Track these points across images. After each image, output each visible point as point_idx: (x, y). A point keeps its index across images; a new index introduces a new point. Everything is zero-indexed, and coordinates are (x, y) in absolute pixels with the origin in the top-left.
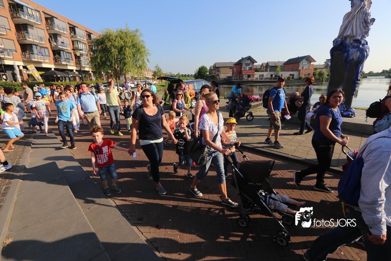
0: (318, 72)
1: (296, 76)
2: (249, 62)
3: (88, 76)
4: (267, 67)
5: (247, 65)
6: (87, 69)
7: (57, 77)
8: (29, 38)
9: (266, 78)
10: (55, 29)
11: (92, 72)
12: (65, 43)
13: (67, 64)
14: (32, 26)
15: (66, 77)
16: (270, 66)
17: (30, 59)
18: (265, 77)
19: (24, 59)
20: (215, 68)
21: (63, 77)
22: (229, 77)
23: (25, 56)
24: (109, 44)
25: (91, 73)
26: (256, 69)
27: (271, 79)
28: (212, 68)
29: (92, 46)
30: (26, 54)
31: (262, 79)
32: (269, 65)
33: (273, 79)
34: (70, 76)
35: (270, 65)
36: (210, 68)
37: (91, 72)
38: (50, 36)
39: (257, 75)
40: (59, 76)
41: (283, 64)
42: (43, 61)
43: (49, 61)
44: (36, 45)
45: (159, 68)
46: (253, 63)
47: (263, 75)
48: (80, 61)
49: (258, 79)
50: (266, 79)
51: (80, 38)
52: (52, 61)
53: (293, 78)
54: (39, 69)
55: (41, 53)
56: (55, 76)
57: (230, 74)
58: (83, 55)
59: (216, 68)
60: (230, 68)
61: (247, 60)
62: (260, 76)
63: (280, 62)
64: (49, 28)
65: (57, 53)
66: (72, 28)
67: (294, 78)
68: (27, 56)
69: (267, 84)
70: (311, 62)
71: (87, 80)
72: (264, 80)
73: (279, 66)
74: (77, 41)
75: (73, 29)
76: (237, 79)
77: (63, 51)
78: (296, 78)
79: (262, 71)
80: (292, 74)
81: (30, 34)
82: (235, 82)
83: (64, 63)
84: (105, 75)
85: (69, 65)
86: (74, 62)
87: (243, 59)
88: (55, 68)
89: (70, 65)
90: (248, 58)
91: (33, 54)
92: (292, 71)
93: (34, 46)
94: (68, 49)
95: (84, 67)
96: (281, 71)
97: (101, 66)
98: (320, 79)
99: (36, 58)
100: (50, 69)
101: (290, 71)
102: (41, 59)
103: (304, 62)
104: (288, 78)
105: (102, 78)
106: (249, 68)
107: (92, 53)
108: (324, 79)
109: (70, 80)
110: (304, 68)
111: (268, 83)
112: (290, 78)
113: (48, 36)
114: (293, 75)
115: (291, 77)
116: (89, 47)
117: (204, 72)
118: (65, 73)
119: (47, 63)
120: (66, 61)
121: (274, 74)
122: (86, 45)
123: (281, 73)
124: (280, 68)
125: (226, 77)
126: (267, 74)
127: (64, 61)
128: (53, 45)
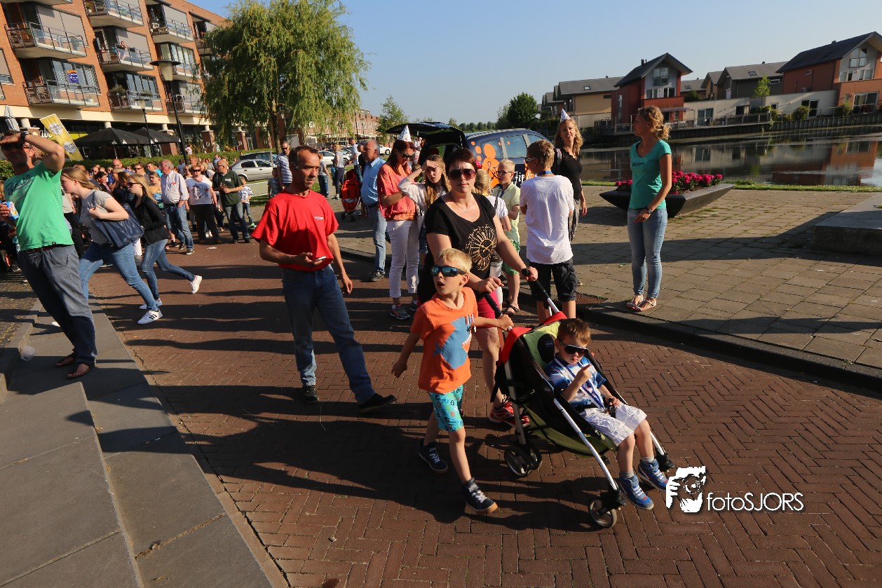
1: (824, 106)
2: (665, 72)
3: (202, 140)
4: (723, 84)
5: (659, 82)
6: (196, 121)
7: (120, 144)
8: (42, 41)
9: (722, 120)
10: (110, 13)
11: (211, 127)
12: (138, 51)
13: (144, 110)
14: (48, 8)
15: (143, 145)
16: (734, 81)
17: (48, 100)
18: (716, 115)
19: (33, 100)
20: (558, 99)
21: (135, 145)
22: (603, 123)
23: (35, 92)
24: (253, 43)
25: (208, 132)
26: (686, 95)
27: (738, 120)
28: (550, 100)
29: (208, 57)
30: (37, 84)
31: (708, 123)
32: (730, 78)
33: (745, 122)
34: (152, 142)
35: (734, 76)
36: (545, 98)
37: (208, 129)
38: (98, 34)
39: (691, 112)
40: (124, 142)
41: (777, 72)
42: (82, 103)
43: (96, 104)
44: (63, 61)
45: (394, 109)
46: (679, 77)
47: (710, 111)
48: (180, 98)
49: (696, 123)
50: (721, 124)
51: (175, 34)
52: (106, 101)
53: (813, 113)
54: (71, 126)
55: (77, 82)
56: (114, 143)
57: (605, 114)
58: (185, 82)
59: (564, 98)
60: (605, 97)
61: (656, 67)
62: (701, 113)
63: (770, 65)
64: (94, 10)
65: (117, 78)
66: (154, 7)
67: (818, 114)
68: (41, 90)
70: (879, 56)
71: (199, 151)
72: (714, 124)
73: (765, 78)
74: (170, 44)
75: (156, 10)
76: (628, 129)
77: (134, 73)
78: (824, 112)
79: (708, 99)
80: (812, 99)
81: (45, 29)
82: (621, 136)
83: (136, 106)
84: (247, 136)
85: (149, 111)
86: (164, 103)
87: (645, 66)
88: (113, 121)
89: (153, 112)
90: (661, 60)
91: (55, 84)
92: (809, 90)
93: (56, 64)
94: (145, 66)
95: (191, 116)
96: (772, 94)
97: (233, 109)
99: (63, 95)
100: (102, 124)
101: (802, 92)
102: (77, 99)
103: (856, 57)
104: (798, 115)
105: (240, 143)
106: (666, 90)
107: (208, 74)
109: (154, 153)
110: (855, 78)
111: (728, 134)
112: (805, 113)
113: (92, 35)
114: (814, 104)
115: (808, 109)
116: (201, 59)
117: (525, 114)
118: (140, 134)
119: (91, 109)
120: (140, 100)
121: (748, 103)
122: (194, 55)
123: (770, 100)
124: (768, 85)
125: (593, 125)
126: (724, 108)
127: (137, 100)
128: (107, 57)
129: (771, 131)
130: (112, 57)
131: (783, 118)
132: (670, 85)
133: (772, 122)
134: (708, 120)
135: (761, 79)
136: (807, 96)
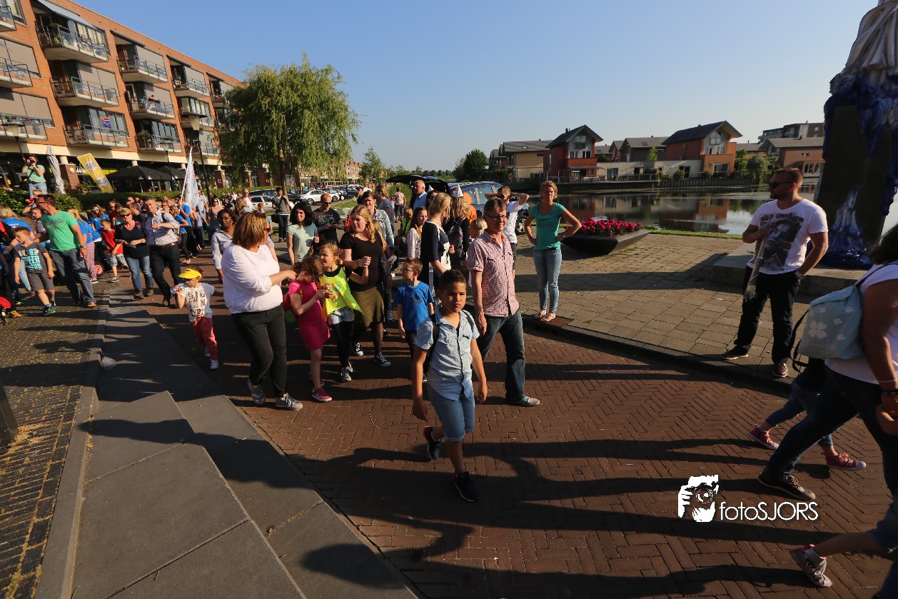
0: (745, 160)
1: (694, 171)
2: (583, 139)
3: (214, 178)
4: (625, 150)
5: (579, 146)
6: (211, 162)
7: (146, 179)
8: (81, 92)
9: (624, 177)
10: (140, 71)
11: (222, 167)
12: (162, 103)
13: (167, 152)
14: (87, 66)
15: (165, 181)
16: (632, 148)
17: (84, 141)
18: (620, 173)
19: (71, 141)
20: (503, 155)
21: (157, 181)
22: (537, 175)
23: (73, 134)
24: (266, 102)
25: (220, 172)
26: (599, 157)
27: (635, 177)
28: (496, 155)
29: (221, 110)
30: (75, 128)
31: (614, 179)
32: (629, 146)
33: (640, 179)
34: (173, 179)
35: (632, 146)
36: (492, 153)
37: (219, 168)
38: (128, 88)
39: (602, 170)
40: (150, 178)
41: (662, 144)
42: (114, 144)
43: (126, 145)
44: (98, 109)
45: (374, 157)
46: (594, 143)
47: (616, 170)
48: (199, 142)
49: (606, 178)
50: (624, 180)
51: (194, 90)
52: (134, 144)
53: (687, 176)
54: (104, 163)
55: (109, 126)
56: (141, 178)
57: (538, 168)
58: (204, 130)
59: (507, 155)
60: (538, 155)
61: (577, 135)
62: (609, 171)
63: (657, 139)
64: (126, 68)
65: (143, 124)
66: (177, 67)
67: (690, 176)
68: (78, 133)
69: (628, 190)
70: (729, 137)
72: (618, 180)
73: (654, 148)
74: (189, 98)
75: (178, 70)
77: (158, 120)
78: (694, 175)
79: (613, 161)
80: (686, 165)
81: (84, 82)
83: (159, 148)
84: (252, 175)
85: (171, 152)
86: (183, 146)
87: (568, 133)
88: (139, 160)
89: (174, 154)
90: (580, 130)
91: (90, 128)
92: (684, 159)
93: (92, 112)
94: (169, 116)
95: (206, 158)
96: (658, 160)
98: (753, 177)
99: (97, 137)
100: (129, 162)
101: (679, 160)
102: (108, 141)
103: (714, 138)
104: (677, 176)
105: (247, 181)
106: (584, 153)
107: (222, 125)
108: (760, 177)
110: (714, 152)
111: (629, 188)
112: (682, 175)
113: (123, 89)
114: (688, 169)
115: (683, 172)
116: (215, 112)
117: (477, 166)
118: (162, 171)
119: (121, 149)
120: (165, 143)
121: (642, 166)
122: (209, 108)
123: (658, 165)
124: (656, 153)
125: (529, 176)
126: (625, 168)
127: (161, 143)
128: (135, 107)
129: (658, 187)
130: (140, 107)
131: (666, 179)
132: (586, 149)
133: (659, 181)
134: (615, 177)
135: (651, 148)
136: (682, 163)
